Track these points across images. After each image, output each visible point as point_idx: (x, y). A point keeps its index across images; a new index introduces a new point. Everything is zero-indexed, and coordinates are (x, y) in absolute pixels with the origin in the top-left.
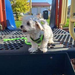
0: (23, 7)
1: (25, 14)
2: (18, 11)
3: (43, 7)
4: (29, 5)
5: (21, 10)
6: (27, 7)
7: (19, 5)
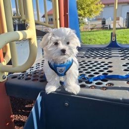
0: (88, 8)
1: (90, 19)
2: (80, 15)
3: (127, 4)
4: (99, 3)
5: (84, 14)
6: (95, 6)
7: (81, 6)
